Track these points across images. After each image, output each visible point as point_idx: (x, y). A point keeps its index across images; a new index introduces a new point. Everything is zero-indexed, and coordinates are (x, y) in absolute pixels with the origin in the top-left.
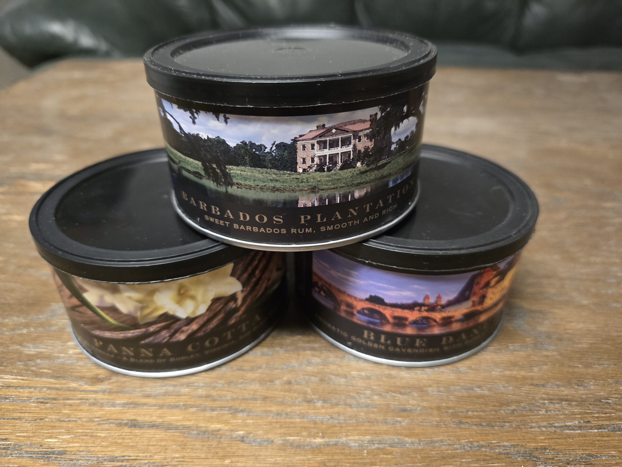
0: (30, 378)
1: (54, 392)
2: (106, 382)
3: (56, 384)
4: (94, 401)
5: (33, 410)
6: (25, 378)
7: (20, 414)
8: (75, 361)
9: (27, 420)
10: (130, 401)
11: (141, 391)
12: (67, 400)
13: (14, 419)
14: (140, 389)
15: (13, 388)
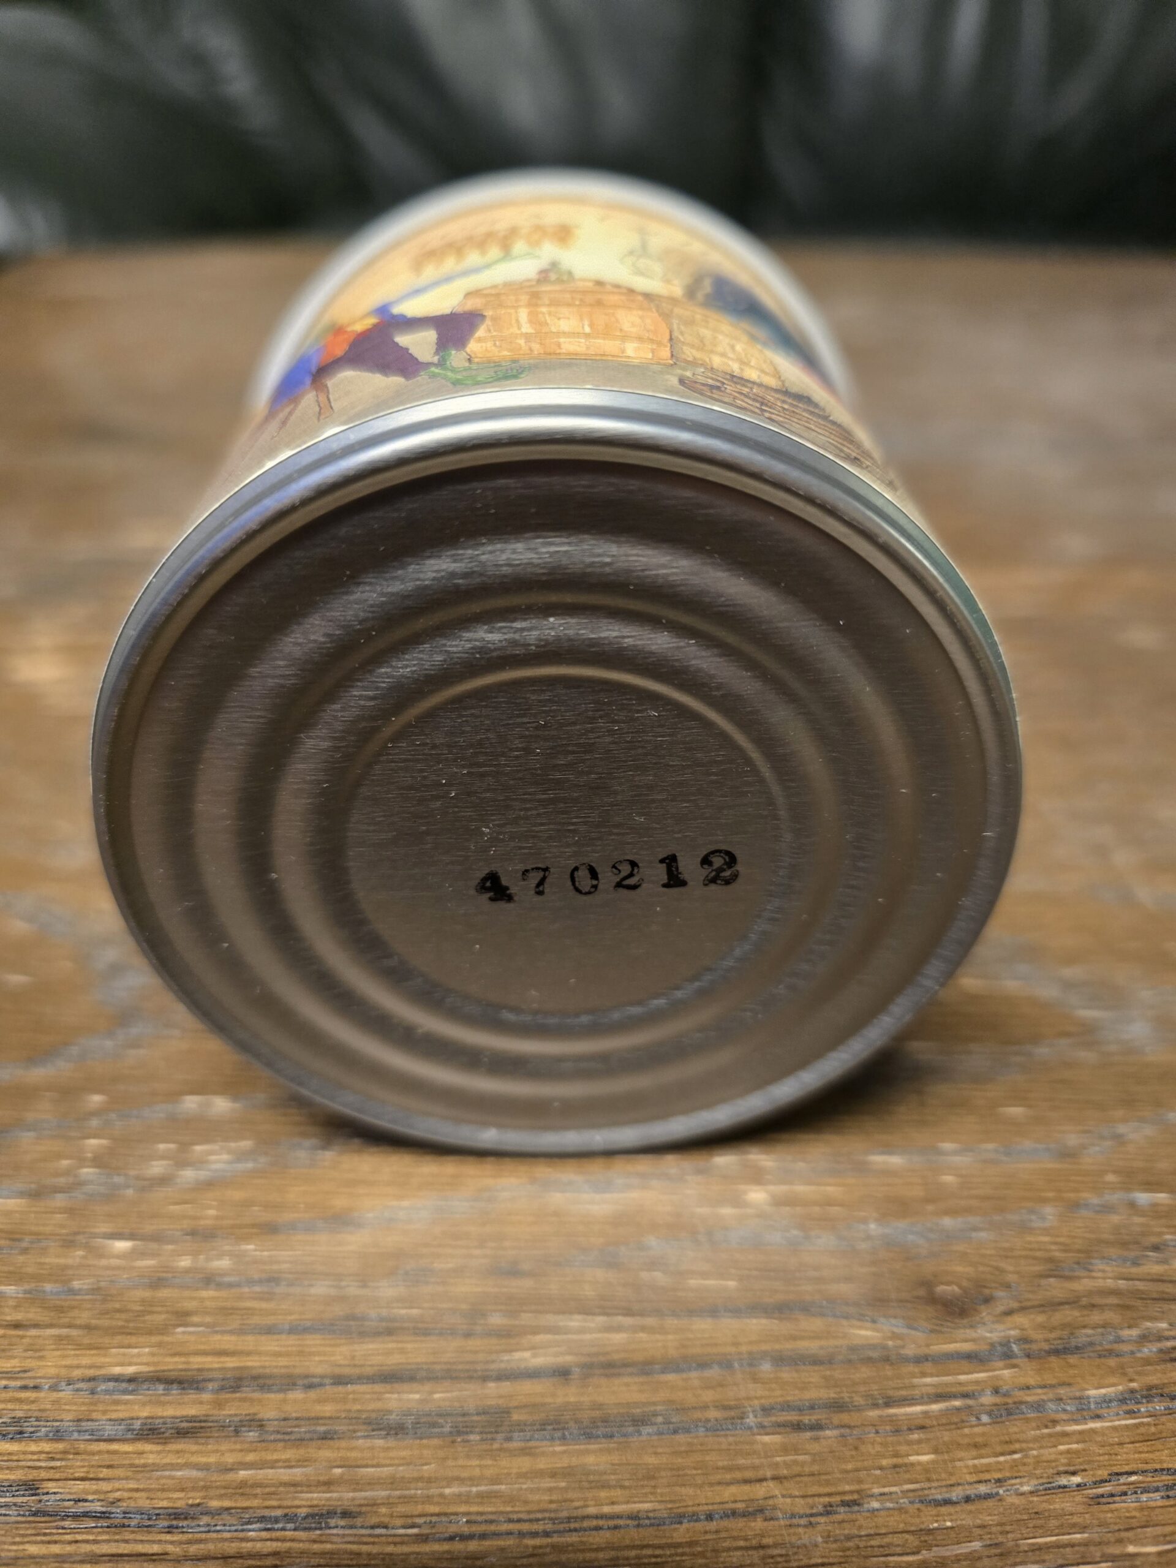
0: (671, 1322)
1: (813, 1375)
2: (985, 1313)
3: (794, 1338)
4: (997, 1400)
5: (787, 1465)
6: (650, 1321)
7: (746, 1488)
8: (795, 1232)
9: (793, 1516)
10: (1134, 1385)
11: (1144, 1338)
12: (888, 1404)
13: (734, 1513)
14: (1134, 1332)
15: (629, 1370)
